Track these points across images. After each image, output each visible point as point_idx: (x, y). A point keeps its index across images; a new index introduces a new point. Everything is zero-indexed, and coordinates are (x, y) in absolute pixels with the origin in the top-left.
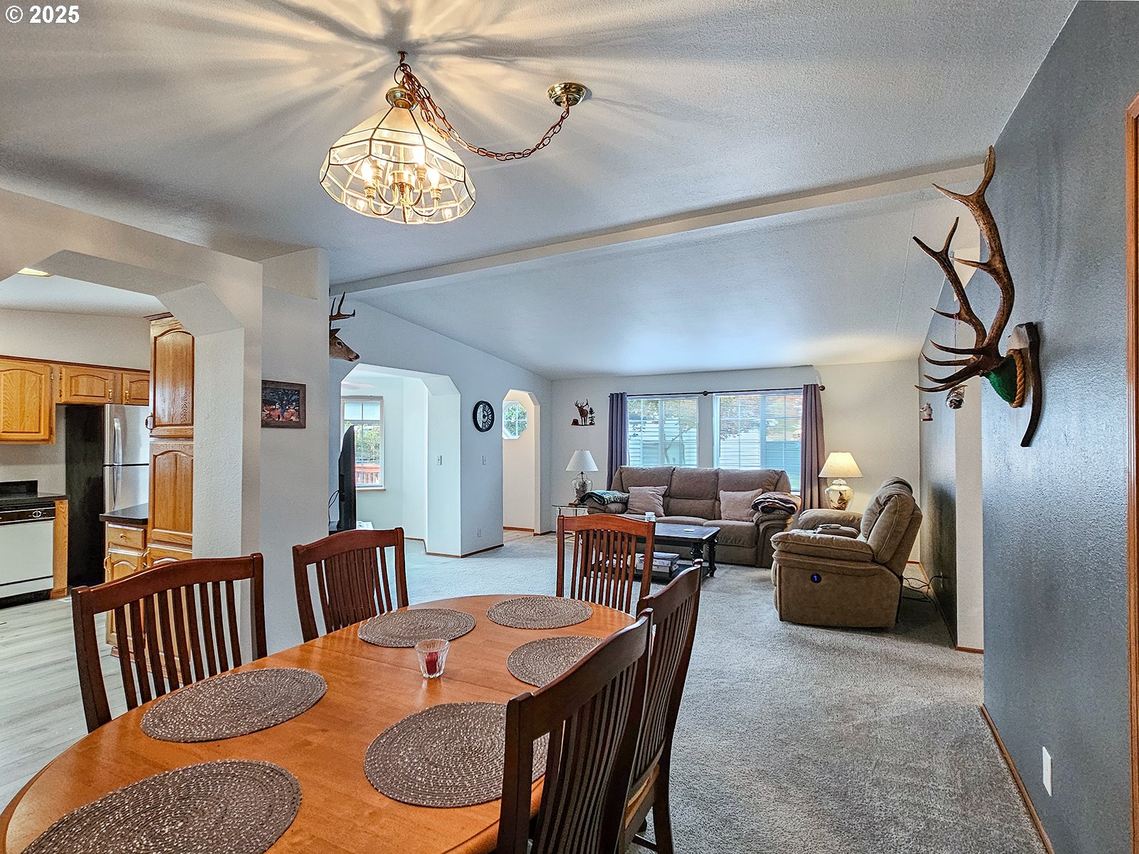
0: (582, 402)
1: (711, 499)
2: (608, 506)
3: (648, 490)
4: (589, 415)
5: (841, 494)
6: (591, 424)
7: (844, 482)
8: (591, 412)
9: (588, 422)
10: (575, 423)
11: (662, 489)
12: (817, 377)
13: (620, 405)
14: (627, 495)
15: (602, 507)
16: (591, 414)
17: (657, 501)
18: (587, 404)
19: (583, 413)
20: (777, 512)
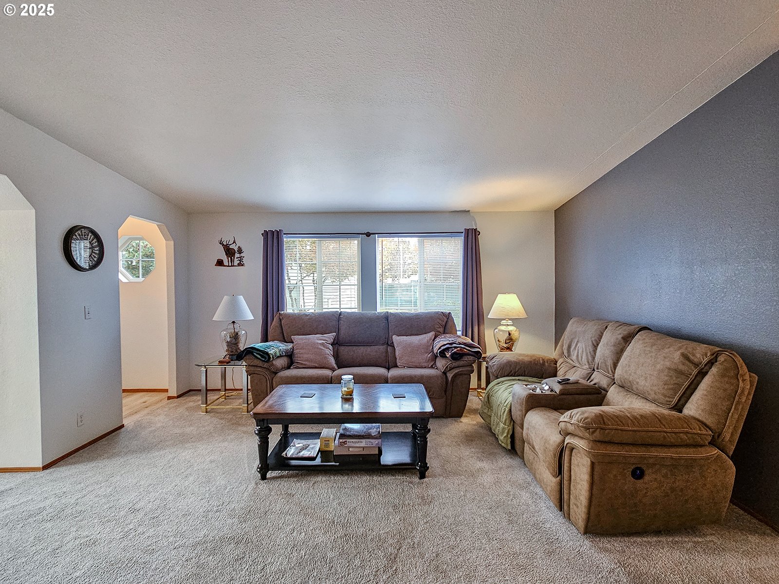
0: (227, 239)
1: (383, 344)
2: (274, 362)
3: (317, 339)
4: (237, 255)
5: (510, 334)
6: (240, 264)
7: (510, 322)
8: (240, 251)
9: (236, 262)
10: (220, 263)
11: (330, 337)
12: (473, 223)
13: (275, 244)
14: (290, 346)
15: (266, 365)
16: (240, 253)
17: (328, 351)
18: (234, 242)
19: (230, 252)
20: (466, 358)
